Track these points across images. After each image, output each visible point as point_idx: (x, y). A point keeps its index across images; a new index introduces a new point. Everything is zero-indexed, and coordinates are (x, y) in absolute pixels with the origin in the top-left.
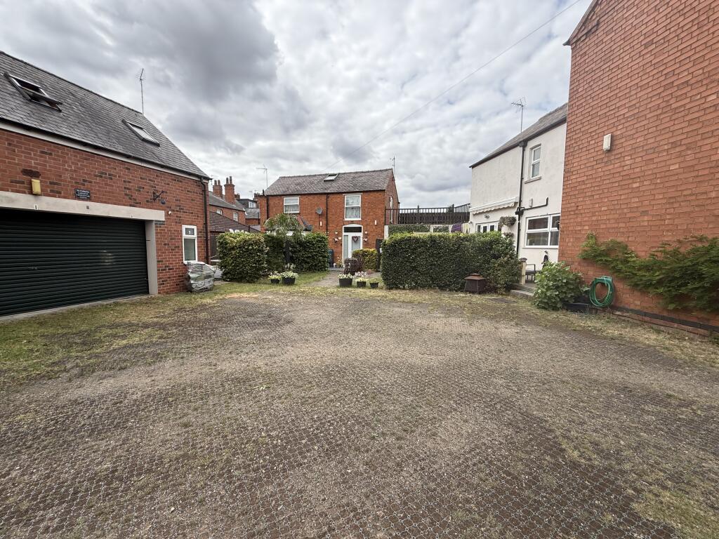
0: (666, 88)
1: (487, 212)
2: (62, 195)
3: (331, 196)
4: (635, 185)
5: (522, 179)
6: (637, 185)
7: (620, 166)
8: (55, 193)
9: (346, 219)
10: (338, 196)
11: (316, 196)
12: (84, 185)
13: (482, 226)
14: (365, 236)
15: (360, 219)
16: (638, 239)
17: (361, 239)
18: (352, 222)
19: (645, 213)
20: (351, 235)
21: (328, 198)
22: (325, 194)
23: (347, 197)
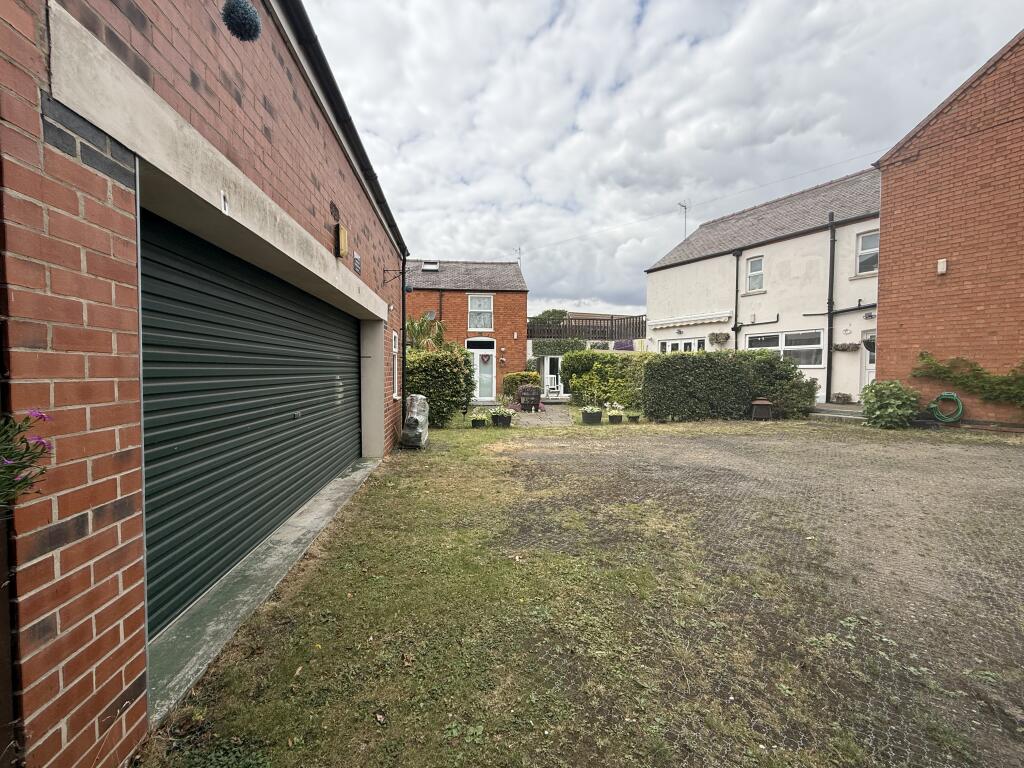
0: (1009, 226)
1: (681, 326)
3: (446, 294)
4: (979, 308)
5: (737, 291)
6: (982, 308)
7: (960, 290)
9: (470, 330)
10: (459, 294)
11: (422, 293)
13: (669, 344)
14: (500, 353)
15: (492, 330)
16: (988, 357)
17: (494, 360)
18: (481, 334)
19: (994, 333)
20: (478, 353)
21: (441, 296)
22: (438, 290)
23: (470, 296)
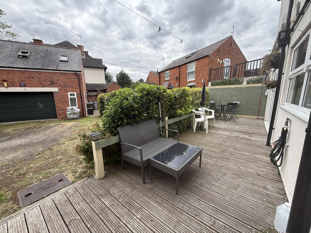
2: (15, 86)
8: (13, 86)
9: (188, 81)
10: (185, 66)
11: (175, 69)
12: (22, 82)
18: (191, 82)
23: (189, 65)
